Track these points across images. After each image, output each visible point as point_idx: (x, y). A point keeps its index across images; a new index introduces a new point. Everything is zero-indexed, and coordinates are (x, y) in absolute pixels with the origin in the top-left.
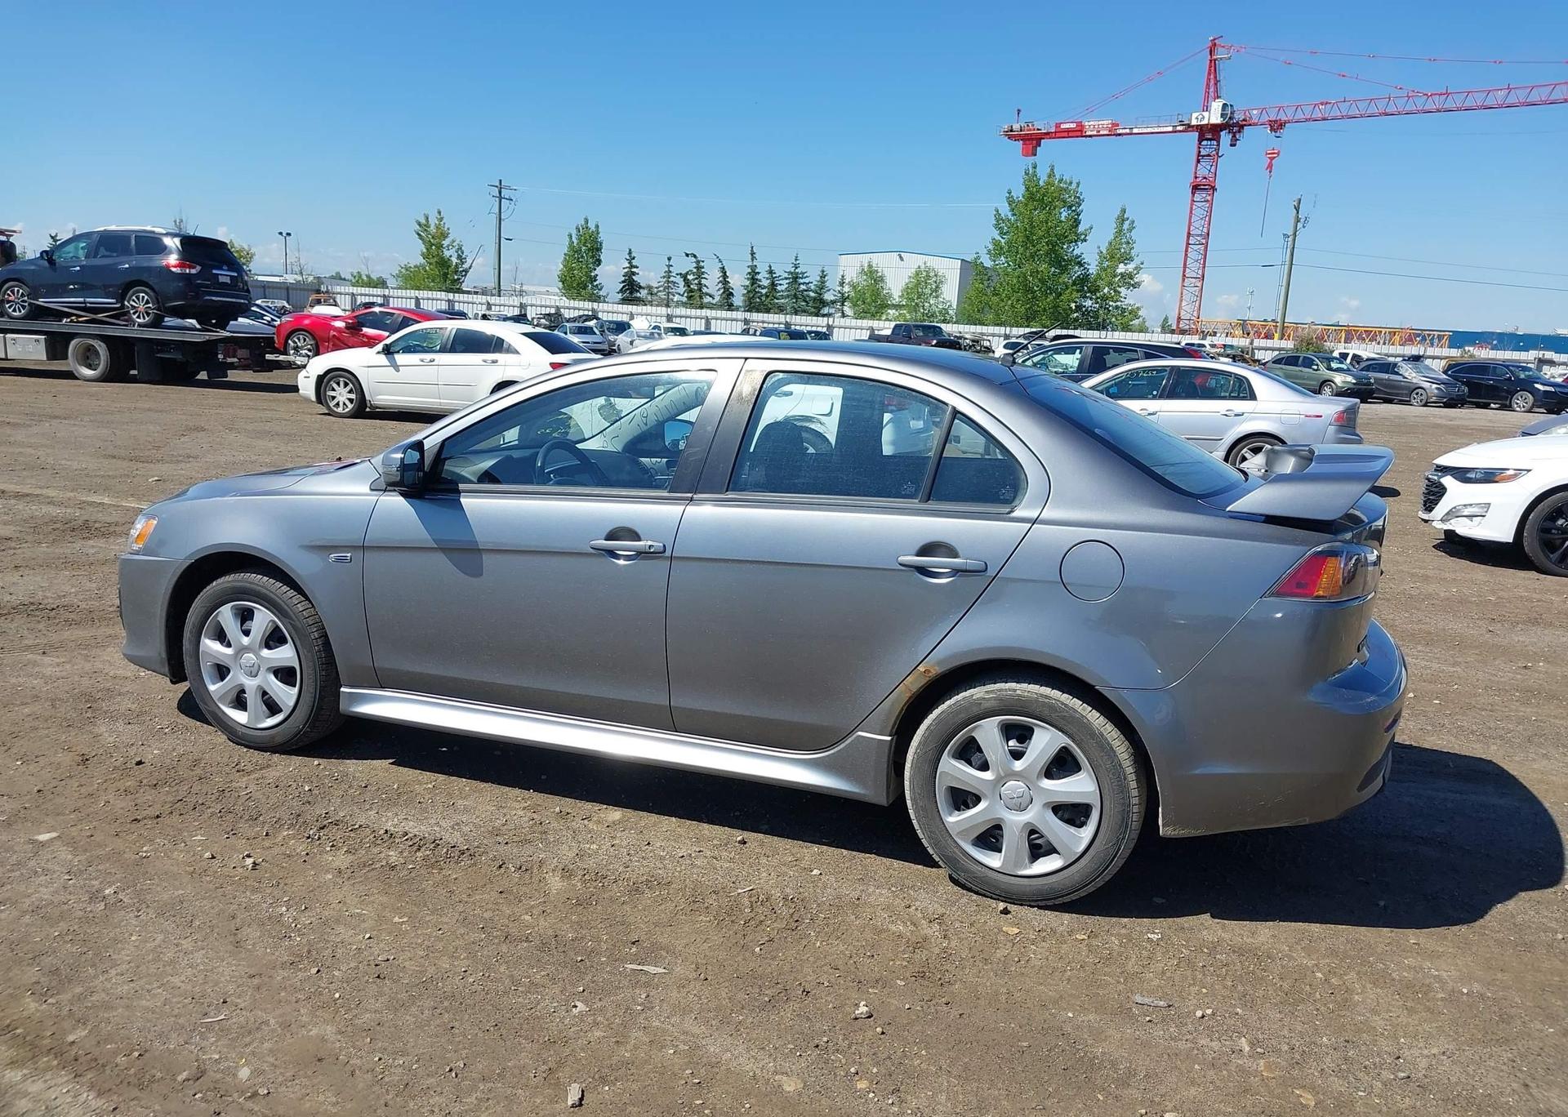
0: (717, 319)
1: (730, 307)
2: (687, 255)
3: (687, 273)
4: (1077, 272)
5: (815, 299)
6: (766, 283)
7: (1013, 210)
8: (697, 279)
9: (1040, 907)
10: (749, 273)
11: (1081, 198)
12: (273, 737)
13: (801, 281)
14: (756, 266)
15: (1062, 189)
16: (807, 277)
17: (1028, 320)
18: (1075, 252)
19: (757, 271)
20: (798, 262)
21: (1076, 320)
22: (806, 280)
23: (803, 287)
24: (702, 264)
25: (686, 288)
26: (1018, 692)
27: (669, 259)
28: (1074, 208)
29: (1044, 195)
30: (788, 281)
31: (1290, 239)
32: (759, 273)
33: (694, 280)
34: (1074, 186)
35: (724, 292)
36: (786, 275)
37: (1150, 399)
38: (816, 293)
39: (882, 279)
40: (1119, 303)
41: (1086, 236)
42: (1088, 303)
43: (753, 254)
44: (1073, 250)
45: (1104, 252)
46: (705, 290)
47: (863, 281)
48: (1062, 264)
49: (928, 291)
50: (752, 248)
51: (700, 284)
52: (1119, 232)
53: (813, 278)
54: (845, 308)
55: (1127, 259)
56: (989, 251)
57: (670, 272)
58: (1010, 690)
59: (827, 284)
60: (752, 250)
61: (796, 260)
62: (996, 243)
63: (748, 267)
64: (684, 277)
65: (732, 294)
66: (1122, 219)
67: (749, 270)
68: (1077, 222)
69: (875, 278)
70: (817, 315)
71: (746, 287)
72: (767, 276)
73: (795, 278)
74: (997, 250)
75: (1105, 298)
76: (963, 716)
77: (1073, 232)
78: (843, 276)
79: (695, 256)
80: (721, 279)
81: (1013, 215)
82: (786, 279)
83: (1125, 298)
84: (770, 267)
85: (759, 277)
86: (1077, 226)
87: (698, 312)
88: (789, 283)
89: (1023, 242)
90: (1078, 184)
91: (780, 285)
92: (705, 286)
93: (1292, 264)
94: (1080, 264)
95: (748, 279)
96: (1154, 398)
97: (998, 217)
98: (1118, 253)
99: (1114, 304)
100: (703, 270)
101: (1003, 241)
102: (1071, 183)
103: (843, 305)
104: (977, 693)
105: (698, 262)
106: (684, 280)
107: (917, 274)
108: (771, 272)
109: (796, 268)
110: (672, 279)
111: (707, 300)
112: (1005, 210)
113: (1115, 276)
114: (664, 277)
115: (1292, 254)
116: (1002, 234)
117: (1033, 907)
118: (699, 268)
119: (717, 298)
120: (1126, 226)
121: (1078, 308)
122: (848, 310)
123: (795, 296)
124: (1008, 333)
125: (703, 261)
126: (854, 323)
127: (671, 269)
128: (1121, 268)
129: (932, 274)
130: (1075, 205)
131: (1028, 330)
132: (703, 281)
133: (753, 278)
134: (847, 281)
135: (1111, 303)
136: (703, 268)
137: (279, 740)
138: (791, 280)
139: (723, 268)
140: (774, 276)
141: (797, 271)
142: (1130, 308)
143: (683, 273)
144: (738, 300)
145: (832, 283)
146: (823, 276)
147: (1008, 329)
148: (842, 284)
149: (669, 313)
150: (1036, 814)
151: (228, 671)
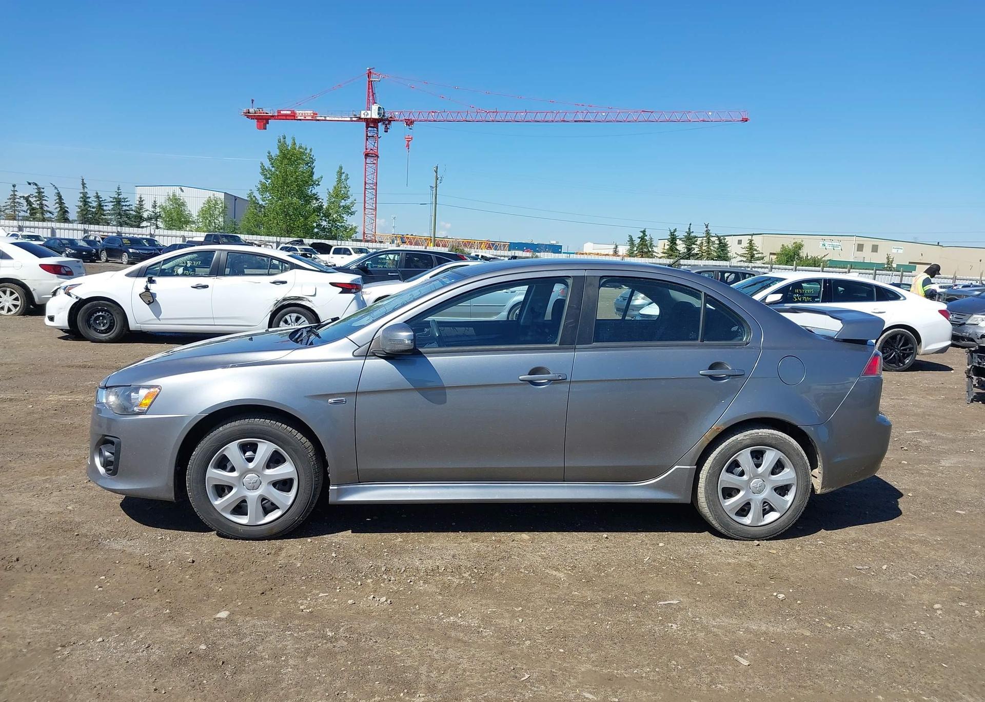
0: (60, 229)
1: (66, 220)
2: (30, 184)
3: (29, 196)
4: (315, 204)
5: (136, 216)
6: (95, 204)
7: (272, 164)
8: (39, 200)
9: (767, 540)
10: (82, 198)
11: (313, 158)
12: (272, 529)
13: (123, 204)
14: (87, 192)
15: (301, 153)
16: (127, 201)
17: (288, 233)
18: (313, 192)
19: (87, 196)
20: (120, 191)
21: (317, 233)
22: (128, 204)
23: (125, 208)
24: (42, 190)
25: (28, 207)
26: (760, 434)
27: (14, 186)
28: (309, 165)
29: (292, 156)
30: (113, 204)
31: (434, 189)
32: (89, 198)
33: (36, 201)
34: (308, 151)
35: (60, 210)
36: (112, 200)
38: (137, 212)
39: (183, 204)
40: (343, 224)
41: (319, 182)
42: (324, 223)
43: (83, 184)
44: (312, 190)
45: (331, 192)
46: (46, 208)
47: (169, 205)
48: (308, 199)
49: (217, 212)
50: (83, 180)
51: (41, 204)
52: (339, 181)
53: (134, 203)
54: (158, 223)
55: (345, 197)
56: (259, 189)
57: (16, 195)
58: (756, 433)
59: (145, 206)
60: (83, 182)
61: (119, 189)
62: (263, 184)
63: (81, 193)
64: (27, 199)
65: (67, 211)
66: (340, 173)
67: (82, 195)
68: (312, 173)
69: (178, 204)
70: (138, 227)
71: (80, 207)
72: (95, 199)
73: (118, 202)
74: (264, 189)
75: (334, 221)
76: (733, 450)
77: (308, 180)
78: (155, 202)
79: (36, 185)
80: (57, 201)
81: (273, 167)
82: (112, 202)
83: (346, 221)
84: (97, 193)
85: (89, 200)
86: (312, 176)
87: (45, 224)
88: (114, 205)
89: (282, 184)
90: (311, 150)
91: (106, 206)
92: (46, 205)
93: (436, 204)
94: (317, 199)
95: (81, 201)
97: (263, 168)
98: (340, 194)
99: (340, 224)
100: (43, 194)
101: (267, 183)
102: (306, 149)
103: (156, 220)
104: (739, 437)
105: (39, 189)
106: (27, 201)
107: (209, 202)
108: (98, 197)
109: (119, 195)
110: (17, 200)
111: (47, 215)
112: (267, 164)
113: (340, 207)
114: (10, 199)
115: (436, 198)
116: (266, 178)
117: (764, 540)
118: (39, 193)
119: (56, 214)
120: (343, 177)
121: (319, 226)
122: (160, 224)
123: (119, 214)
124: (278, 240)
125: (43, 188)
126: (166, 232)
127: (16, 193)
128: (343, 203)
129: (219, 202)
130: (310, 163)
131: (291, 239)
132: (44, 202)
133: (85, 201)
134: (158, 205)
135: (338, 224)
136: (43, 193)
137: (275, 531)
138: (116, 203)
139: (59, 193)
140: (101, 199)
141: (119, 197)
142: (350, 227)
143: (26, 196)
145: (148, 205)
146: (141, 201)
147: (278, 238)
148: (154, 207)
149: (20, 224)
150: (767, 493)
151: (230, 488)
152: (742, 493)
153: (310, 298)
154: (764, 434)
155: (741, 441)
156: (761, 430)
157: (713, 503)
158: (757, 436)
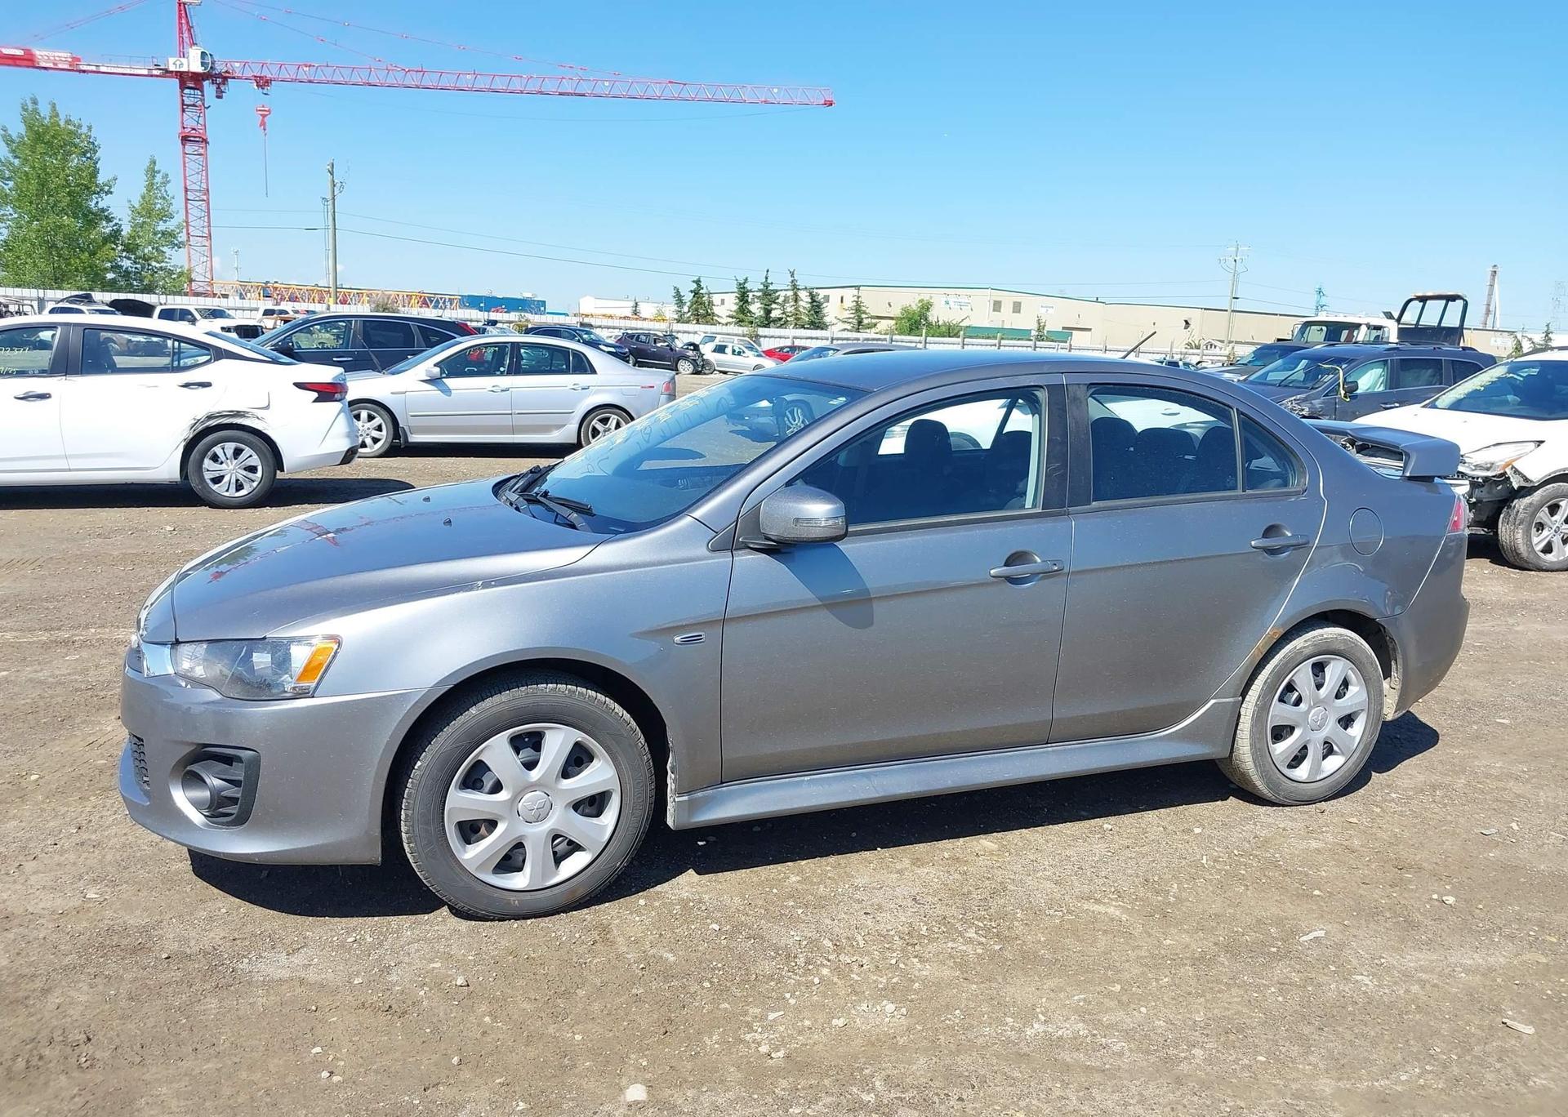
4: (106, 228)
9: (1326, 801)
11: (96, 144)
15: (71, 133)
17: (58, 281)
18: (100, 205)
21: (113, 281)
26: (1324, 636)
28: (88, 155)
29: (53, 137)
31: (330, 202)
34: (84, 130)
37: (498, 375)
40: (163, 264)
41: (110, 187)
42: (126, 264)
44: (97, 202)
45: (137, 206)
48: (93, 218)
52: (150, 186)
55: (165, 215)
58: (1319, 635)
66: (152, 172)
68: (94, 174)
75: (146, 259)
77: (88, 184)
81: (16, 157)
83: (170, 259)
86: (95, 177)
89: (37, 190)
90: (90, 128)
93: (335, 229)
94: (109, 219)
98: (150, 210)
99: (158, 265)
102: (80, 126)
104: (1298, 643)
113: (155, 234)
115: (334, 219)
117: (1323, 802)
120: (158, 179)
121: (116, 268)
124: (41, 295)
128: (161, 227)
130: (89, 151)
131: (67, 294)
135: (154, 264)
142: (178, 270)
147: (41, 292)
150: (1331, 728)
151: (492, 824)
152: (1297, 733)
153: (260, 413)
154: (1330, 636)
155: (1300, 652)
156: (1326, 630)
157: (1261, 754)
158: (1321, 640)
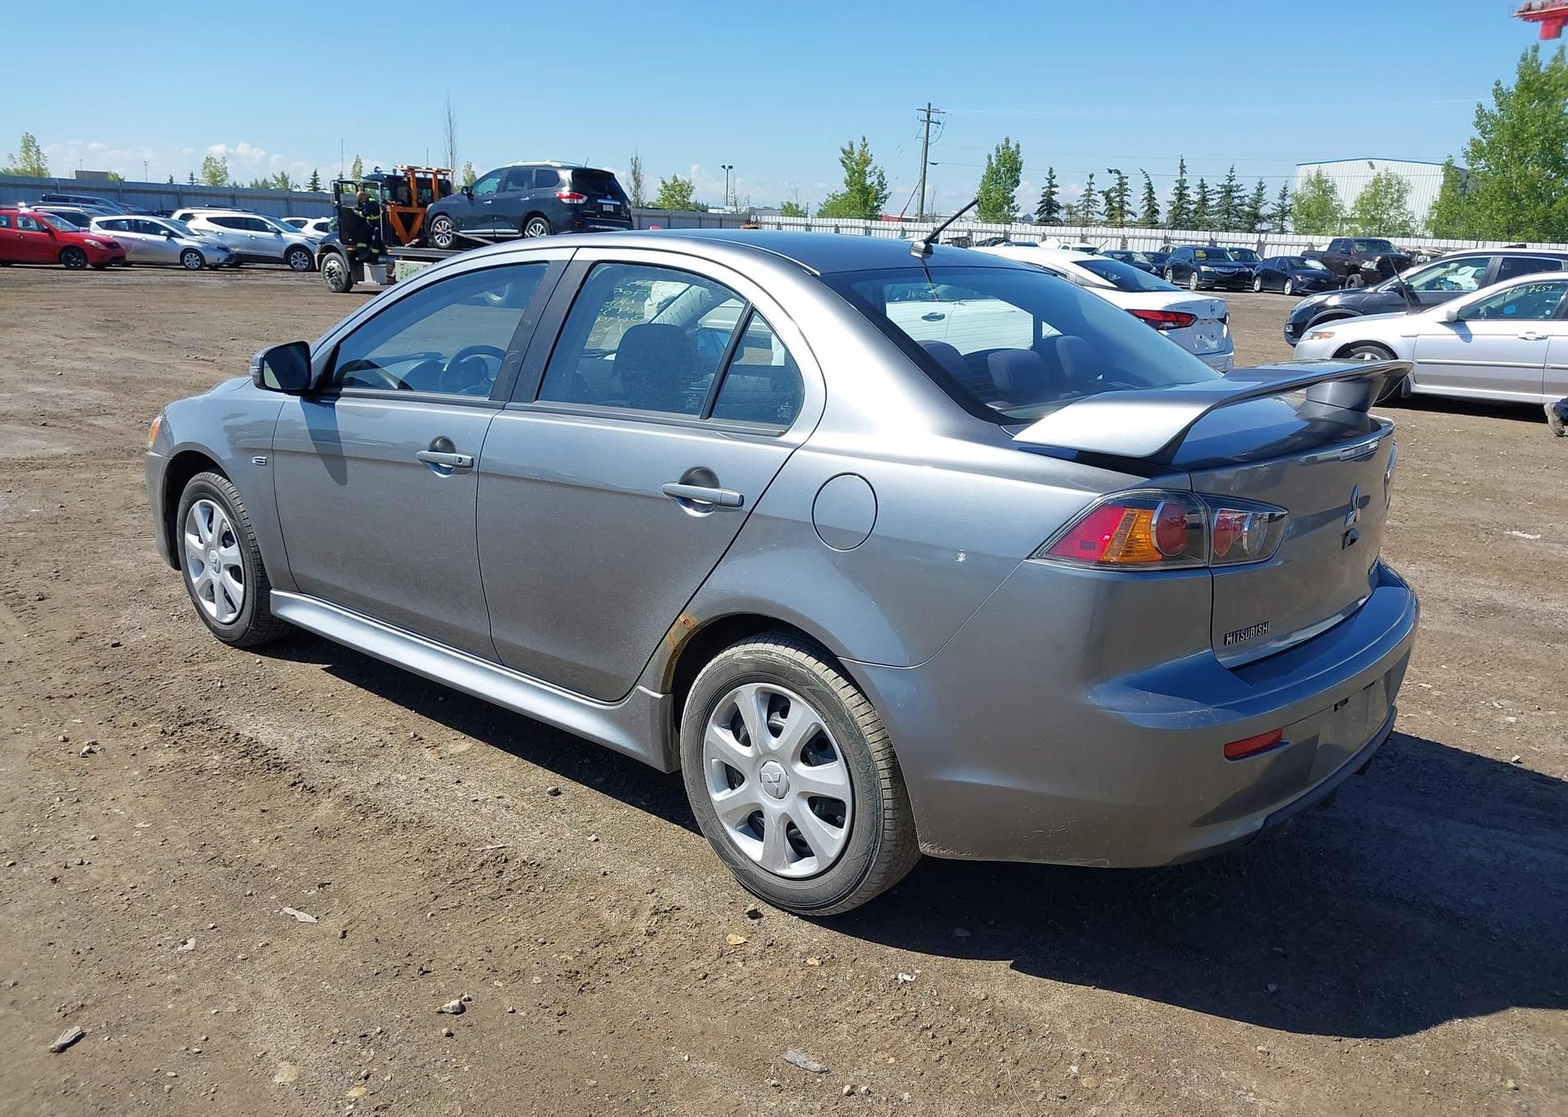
0: (1134, 238)
1: (1154, 225)
2: (1110, 172)
3: (1110, 191)
5: (1248, 214)
6: (1195, 197)
7: (1500, 104)
8: (1118, 196)
10: (1177, 188)
13: (1236, 194)
14: (1185, 180)
16: (1242, 190)
19: (1185, 185)
20: (1233, 174)
22: (1242, 194)
23: (1237, 201)
24: (1125, 180)
25: (1108, 206)
27: (1091, 176)
29: (1545, 83)
30: (1220, 195)
32: (1188, 188)
33: (1115, 197)
35: (1149, 209)
36: (1219, 189)
37: (1541, 320)
38: (1251, 207)
39: (1332, 190)
43: (1182, 167)
46: (1127, 208)
47: (1308, 193)
49: (1387, 201)
50: (1182, 160)
51: (1122, 201)
53: (1250, 191)
54: (1285, 223)
56: (1467, 153)
57: (1092, 190)
59: (1264, 197)
60: (1182, 163)
61: (1231, 172)
62: (1474, 143)
63: (1176, 181)
64: (1107, 195)
65: (1157, 211)
67: (1178, 185)
69: (1323, 189)
70: (1250, 231)
71: (1171, 203)
72: (1198, 190)
73: (1228, 191)
74: (1477, 151)
78: (1285, 188)
79: (1118, 172)
80: (1146, 195)
81: (1500, 110)
82: (1218, 192)
84: (1202, 181)
85: (1186, 192)
87: (1115, 231)
88: (1221, 198)
89: (1509, 141)
91: (1212, 199)
92: (1127, 203)
95: (1175, 194)
96: (1547, 318)
97: (1481, 114)
100: (1126, 187)
101: (1484, 141)
103: (1282, 219)
105: (1121, 178)
106: (1106, 198)
107: (1376, 182)
108: (1203, 186)
109: (1231, 181)
110: (1093, 197)
111: (1128, 218)
112: (1490, 105)
114: (1084, 196)
116: (1483, 133)
118: (1121, 185)
119: (1140, 216)
122: (1289, 226)
123: (1227, 212)
125: (1127, 178)
126: (1297, 238)
127: (1093, 187)
129: (1394, 182)
132: (1125, 198)
133: (1181, 194)
134: (1289, 193)
136: (1127, 184)
138: (1224, 194)
139: (1150, 184)
140: (1206, 190)
141: (1231, 183)
143: (1106, 190)
144: (1162, 218)
145: (1272, 197)
146: (1261, 188)
148: (1283, 196)
149: (1084, 233)
